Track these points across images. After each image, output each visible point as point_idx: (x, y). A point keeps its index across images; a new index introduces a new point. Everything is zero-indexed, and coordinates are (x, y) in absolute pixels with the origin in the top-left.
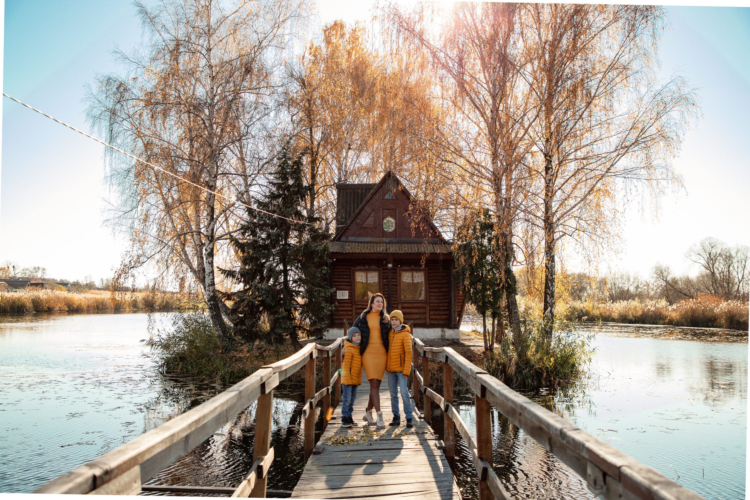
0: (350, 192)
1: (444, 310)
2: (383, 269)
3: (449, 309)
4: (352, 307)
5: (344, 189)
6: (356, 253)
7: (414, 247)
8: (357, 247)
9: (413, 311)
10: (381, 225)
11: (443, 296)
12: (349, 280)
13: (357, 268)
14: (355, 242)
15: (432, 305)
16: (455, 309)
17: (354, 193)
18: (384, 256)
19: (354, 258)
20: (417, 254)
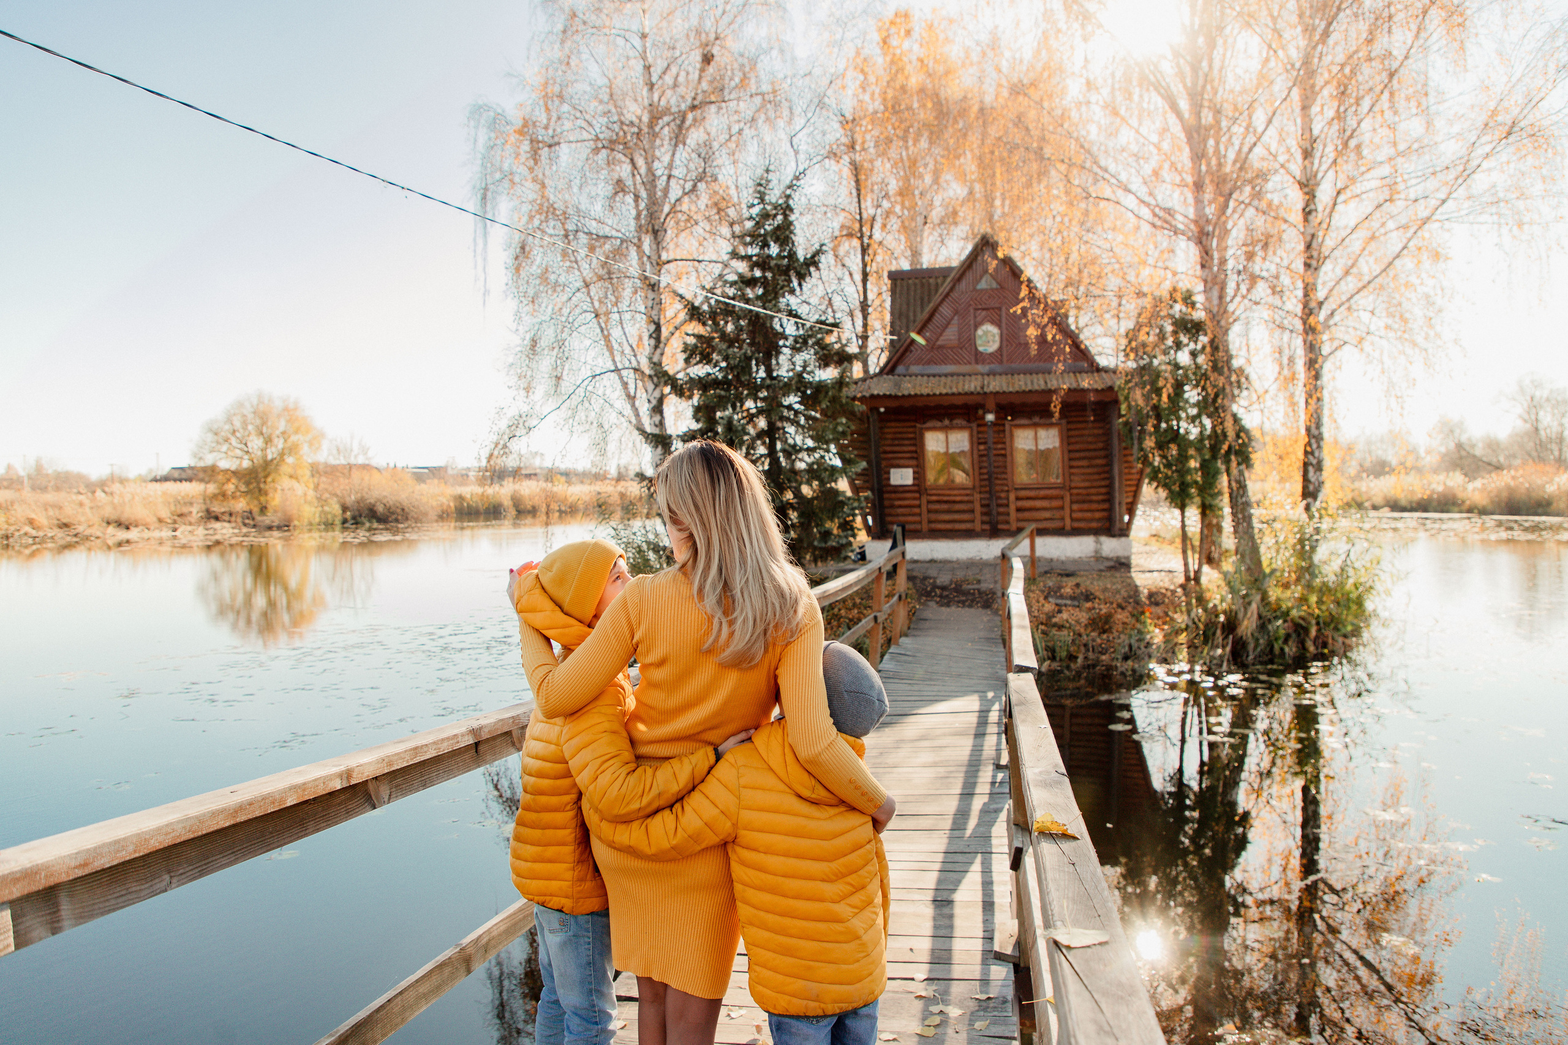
0: (915, 284)
1: (1098, 502)
2: (978, 427)
3: (1109, 498)
4: (919, 499)
5: (902, 280)
6: (922, 395)
7: (1038, 380)
8: (924, 385)
9: (1038, 504)
10: (971, 341)
11: (1097, 473)
12: (914, 448)
13: (929, 424)
14: (922, 376)
15: (1075, 491)
16: (1121, 497)
17: (923, 285)
18: (979, 399)
19: (920, 404)
20: (1043, 392)
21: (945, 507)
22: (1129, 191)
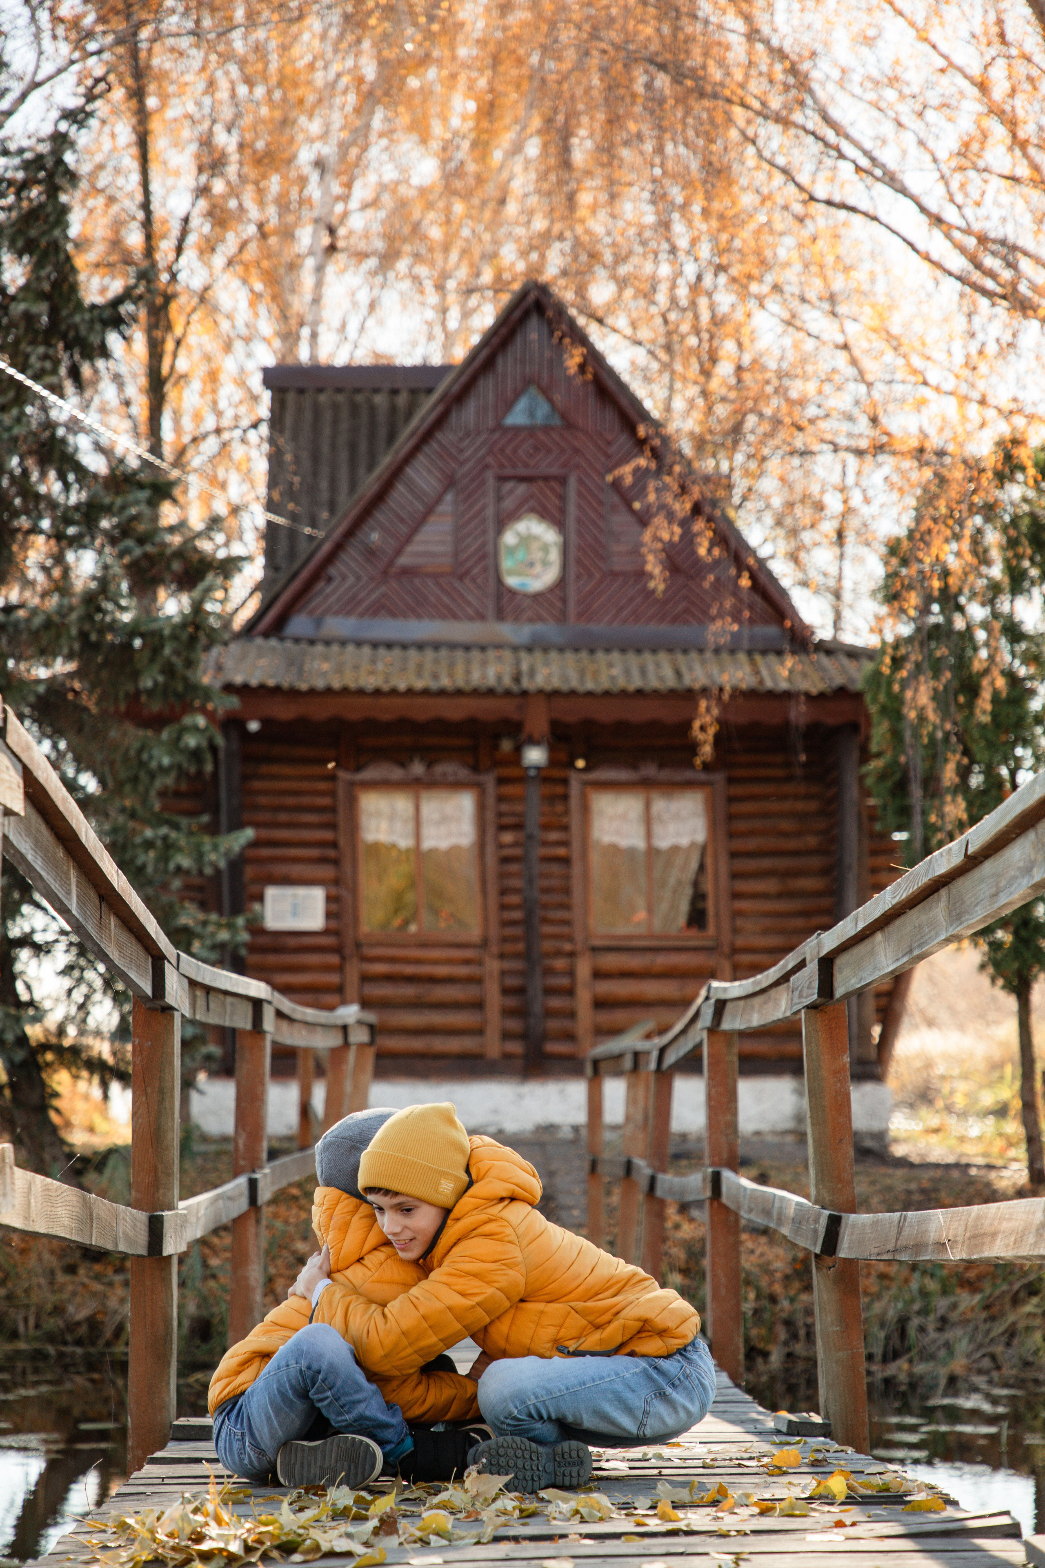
0: (335, 407)
2: (502, 781)
4: (340, 969)
5: (301, 391)
6: (361, 692)
7: (658, 665)
8: (365, 667)
10: (489, 559)
11: (805, 914)
12: (326, 835)
13: (371, 773)
14: (359, 644)
15: (745, 959)
17: (354, 409)
18: (508, 708)
19: (354, 716)
20: (672, 694)
21: (409, 991)
22: (903, 191)
